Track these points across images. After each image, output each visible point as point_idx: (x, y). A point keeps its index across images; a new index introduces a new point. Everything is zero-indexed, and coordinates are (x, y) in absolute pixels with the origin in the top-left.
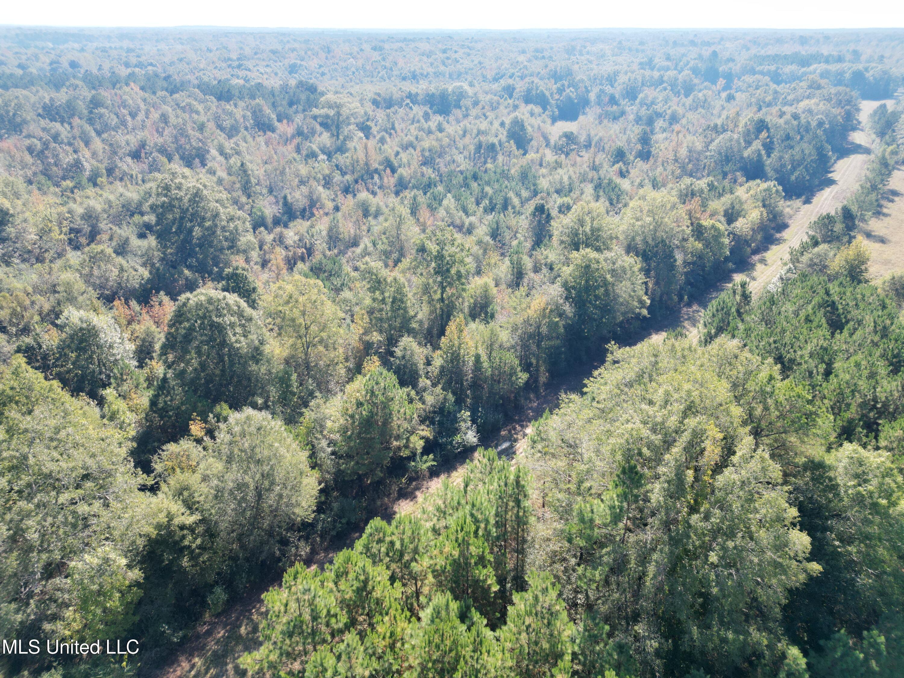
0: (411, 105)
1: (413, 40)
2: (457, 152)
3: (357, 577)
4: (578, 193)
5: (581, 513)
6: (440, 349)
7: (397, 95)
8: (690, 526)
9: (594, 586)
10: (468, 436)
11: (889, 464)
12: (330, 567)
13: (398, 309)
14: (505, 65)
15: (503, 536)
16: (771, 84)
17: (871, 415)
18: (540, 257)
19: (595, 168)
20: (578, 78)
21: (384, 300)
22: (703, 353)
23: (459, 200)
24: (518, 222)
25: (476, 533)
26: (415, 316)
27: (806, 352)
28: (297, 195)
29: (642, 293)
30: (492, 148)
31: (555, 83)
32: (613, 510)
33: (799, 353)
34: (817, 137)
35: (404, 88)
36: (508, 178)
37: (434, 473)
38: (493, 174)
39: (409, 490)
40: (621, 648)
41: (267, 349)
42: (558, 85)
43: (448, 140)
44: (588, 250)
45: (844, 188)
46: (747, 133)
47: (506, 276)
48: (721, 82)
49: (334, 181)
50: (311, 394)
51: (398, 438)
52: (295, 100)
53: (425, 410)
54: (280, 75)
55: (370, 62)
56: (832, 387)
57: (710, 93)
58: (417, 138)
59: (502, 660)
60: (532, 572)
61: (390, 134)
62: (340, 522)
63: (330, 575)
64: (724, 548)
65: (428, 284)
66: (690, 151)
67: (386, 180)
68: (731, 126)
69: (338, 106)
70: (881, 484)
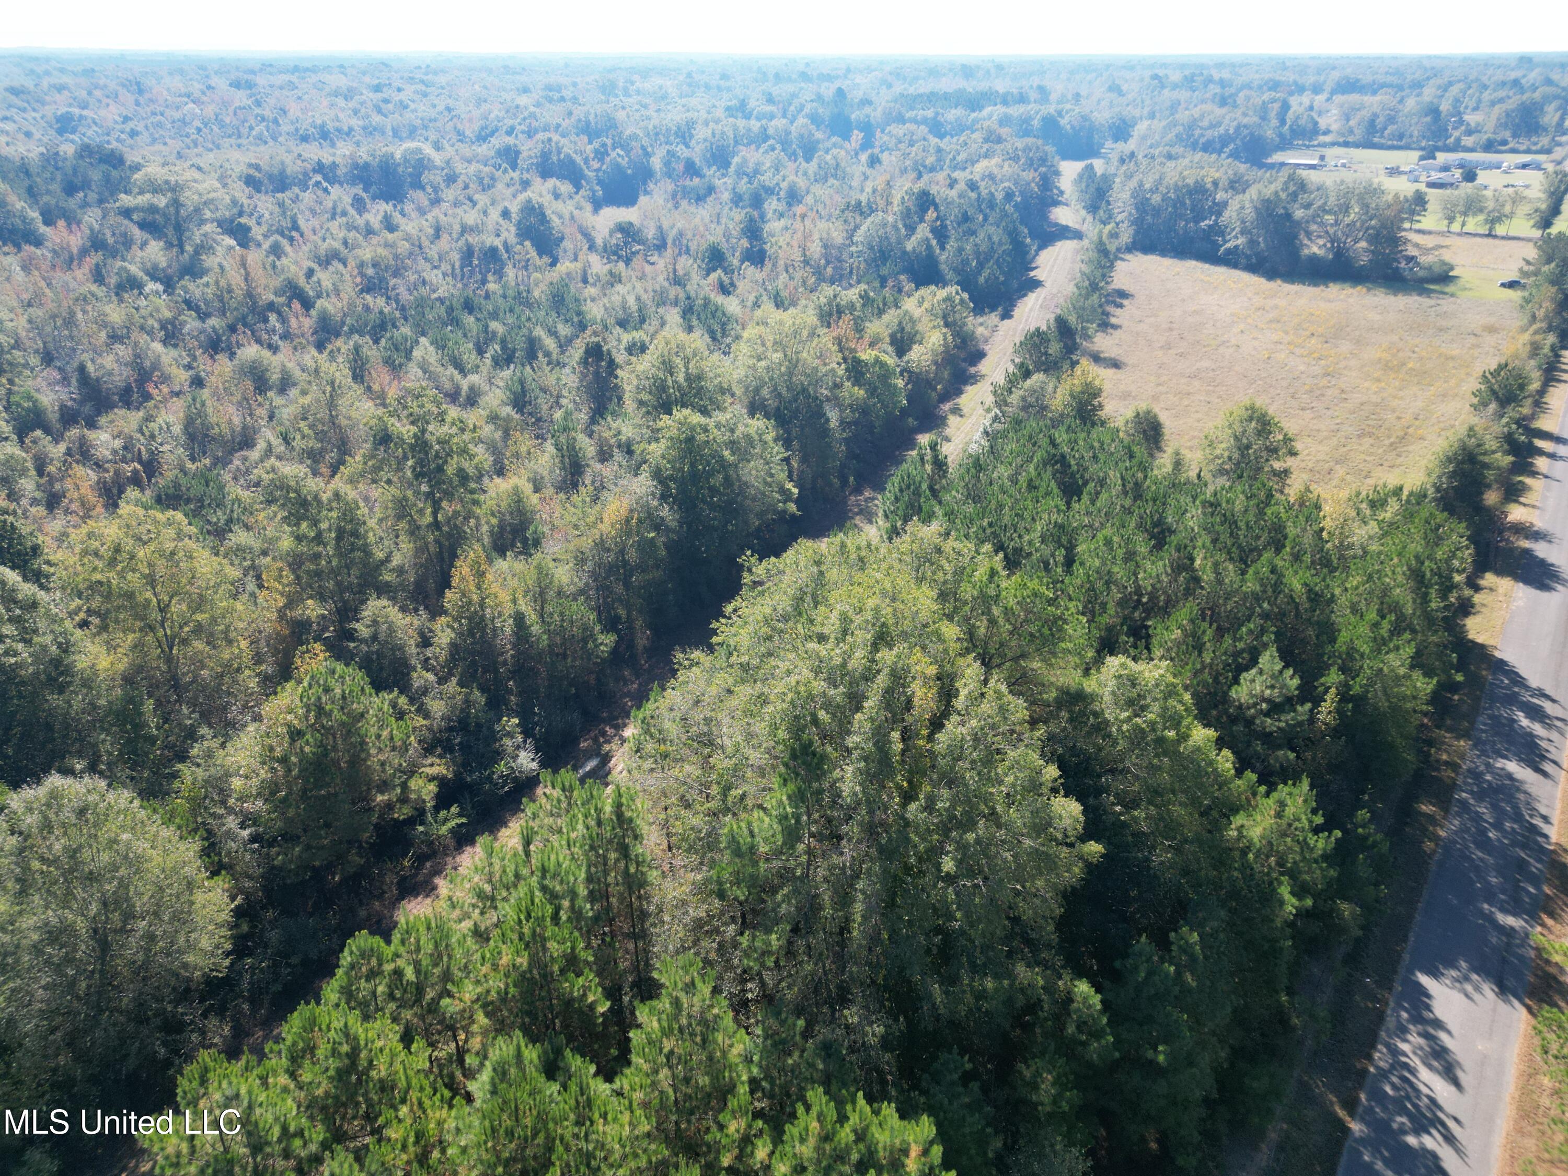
0: (325, 184)
1: (314, 70)
2: (428, 266)
3: (334, 1050)
4: (656, 323)
5: (733, 839)
6: (445, 612)
7: (293, 168)
8: (907, 824)
9: (770, 963)
10: (519, 761)
11: (1170, 679)
12: (276, 1048)
13: (352, 550)
14: (496, 112)
15: (605, 917)
16: (931, 137)
17: (1136, 615)
18: (606, 434)
19: (678, 281)
20: (628, 132)
21: (319, 535)
22: (890, 552)
23: (444, 347)
24: (559, 379)
25: (555, 918)
26: (388, 559)
27: (1036, 535)
28: (108, 361)
29: (783, 476)
30: (492, 254)
31: (590, 142)
32: (785, 823)
33: (1026, 538)
34: (1006, 215)
35: (306, 155)
36: (529, 305)
37: (463, 838)
38: (501, 301)
39: (420, 878)
40: (827, 1049)
41: (81, 662)
42: (596, 144)
43: (407, 245)
44: (686, 412)
45: (1055, 291)
46: (906, 215)
47: (551, 472)
48: (857, 136)
49: (185, 330)
50: (191, 735)
51: (384, 786)
52: (78, 181)
53: (430, 729)
54: (37, 135)
55: (231, 110)
56: (1079, 581)
57: (843, 153)
58: (345, 243)
59: (630, 1124)
60: (664, 962)
61: (291, 240)
62: (288, 965)
63: (278, 1062)
64: (962, 847)
65: (405, 498)
66: (825, 246)
67: (293, 322)
68: (881, 203)
69: (175, 189)
70: (1165, 709)
